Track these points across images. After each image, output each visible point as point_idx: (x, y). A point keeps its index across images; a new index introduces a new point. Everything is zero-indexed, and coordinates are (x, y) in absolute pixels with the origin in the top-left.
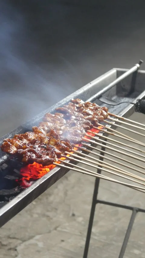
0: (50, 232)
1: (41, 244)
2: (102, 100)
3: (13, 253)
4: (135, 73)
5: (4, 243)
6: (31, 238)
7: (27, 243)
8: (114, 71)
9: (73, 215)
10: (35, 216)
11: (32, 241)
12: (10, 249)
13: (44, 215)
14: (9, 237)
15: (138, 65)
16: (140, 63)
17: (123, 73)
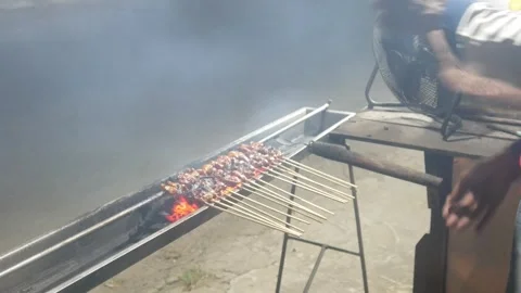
0: (266, 266)
1: (254, 279)
2: (278, 140)
3: (226, 286)
4: (324, 112)
5: (218, 276)
6: (247, 271)
7: (242, 277)
8: (304, 110)
9: (294, 250)
10: (255, 250)
11: (247, 275)
12: (224, 282)
13: (264, 250)
14: (225, 271)
15: (327, 105)
16: (329, 103)
17: (310, 111)
